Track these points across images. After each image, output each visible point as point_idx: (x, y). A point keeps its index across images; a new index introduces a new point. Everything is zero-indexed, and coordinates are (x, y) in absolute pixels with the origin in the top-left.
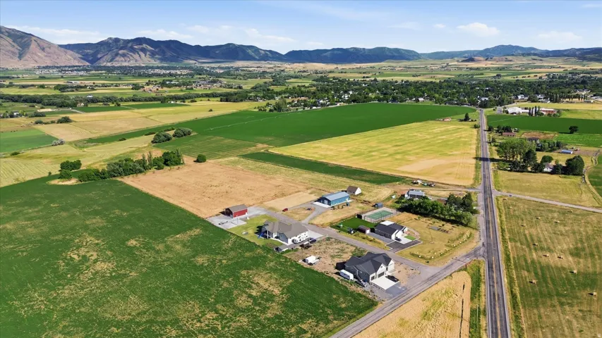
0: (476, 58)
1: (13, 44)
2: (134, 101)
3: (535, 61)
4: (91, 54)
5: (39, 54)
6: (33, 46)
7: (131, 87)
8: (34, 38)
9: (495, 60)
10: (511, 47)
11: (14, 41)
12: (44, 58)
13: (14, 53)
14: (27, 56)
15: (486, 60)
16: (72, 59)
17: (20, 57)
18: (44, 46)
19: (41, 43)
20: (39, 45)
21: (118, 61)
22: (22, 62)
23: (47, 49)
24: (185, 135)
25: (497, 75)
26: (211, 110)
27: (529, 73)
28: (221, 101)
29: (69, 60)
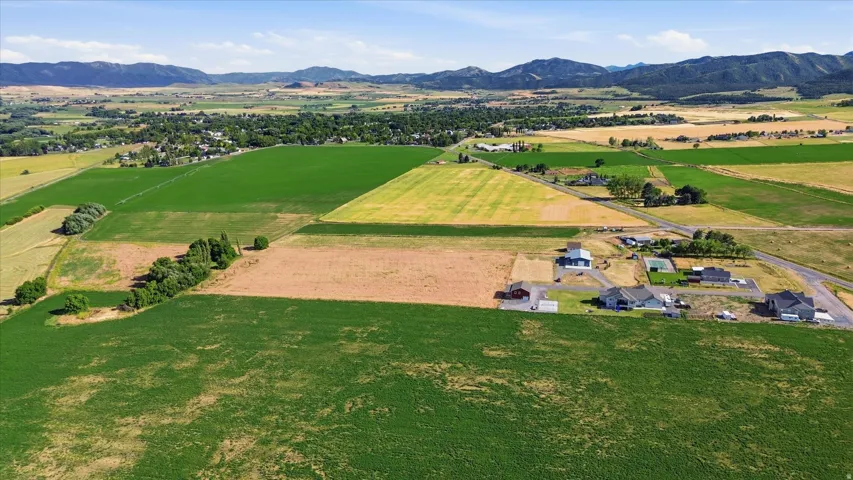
0: (304, 83)
3: (372, 89)
9: (327, 86)
10: (326, 70)
15: (316, 85)
25: (353, 106)
27: (384, 104)
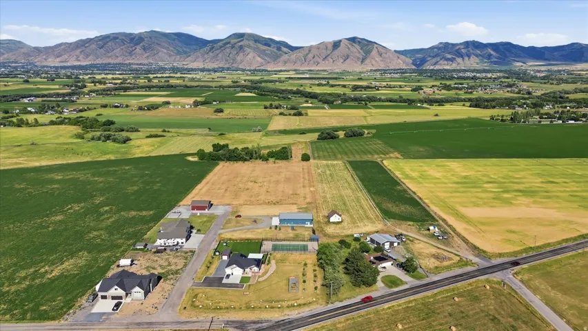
1: (360, 51)
2: (390, 101)
4: (419, 58)
5: (377, 59)
6: (374, 52)
7: (410, 89)
8: (376, 45)
11: (361, 49)
12: (379, 62)
13: (359, 58)
14: (367, 61)
16: (402, 63)
17: (363, 61)
18: (383, 51)
19: (380, 49)
20: (378, 51)
21: (441, 65)
22: (363, 66)
23: (384, 55)
24: (355, 136)
26: (437, 115)
28: (470, 107)
29: (399, 64)
